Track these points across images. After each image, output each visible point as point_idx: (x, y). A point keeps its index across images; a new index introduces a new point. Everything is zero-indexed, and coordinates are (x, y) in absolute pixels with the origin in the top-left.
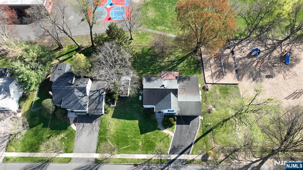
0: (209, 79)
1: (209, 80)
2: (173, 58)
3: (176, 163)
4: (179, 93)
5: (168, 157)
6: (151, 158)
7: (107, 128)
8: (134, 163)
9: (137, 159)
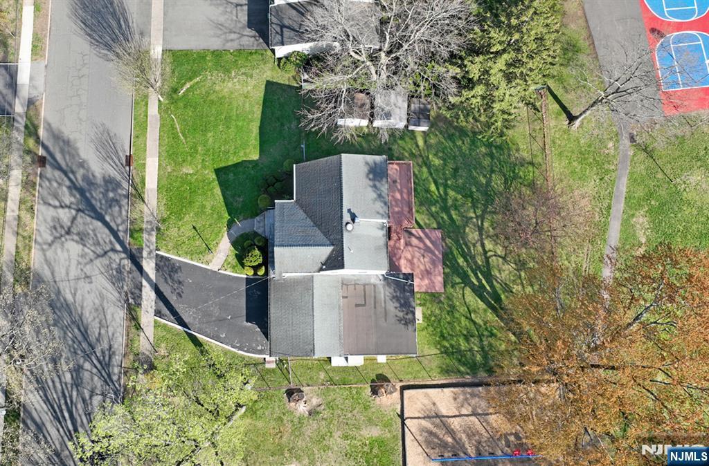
0: (419, 403)
1: (416, 402)
2: (500, 274)
3: (130, 276)
4: (348, 285)
5: (150, 253)
6: (146, 201)
7: (233, 72)
8: (135, 154)
9: (145, 164)
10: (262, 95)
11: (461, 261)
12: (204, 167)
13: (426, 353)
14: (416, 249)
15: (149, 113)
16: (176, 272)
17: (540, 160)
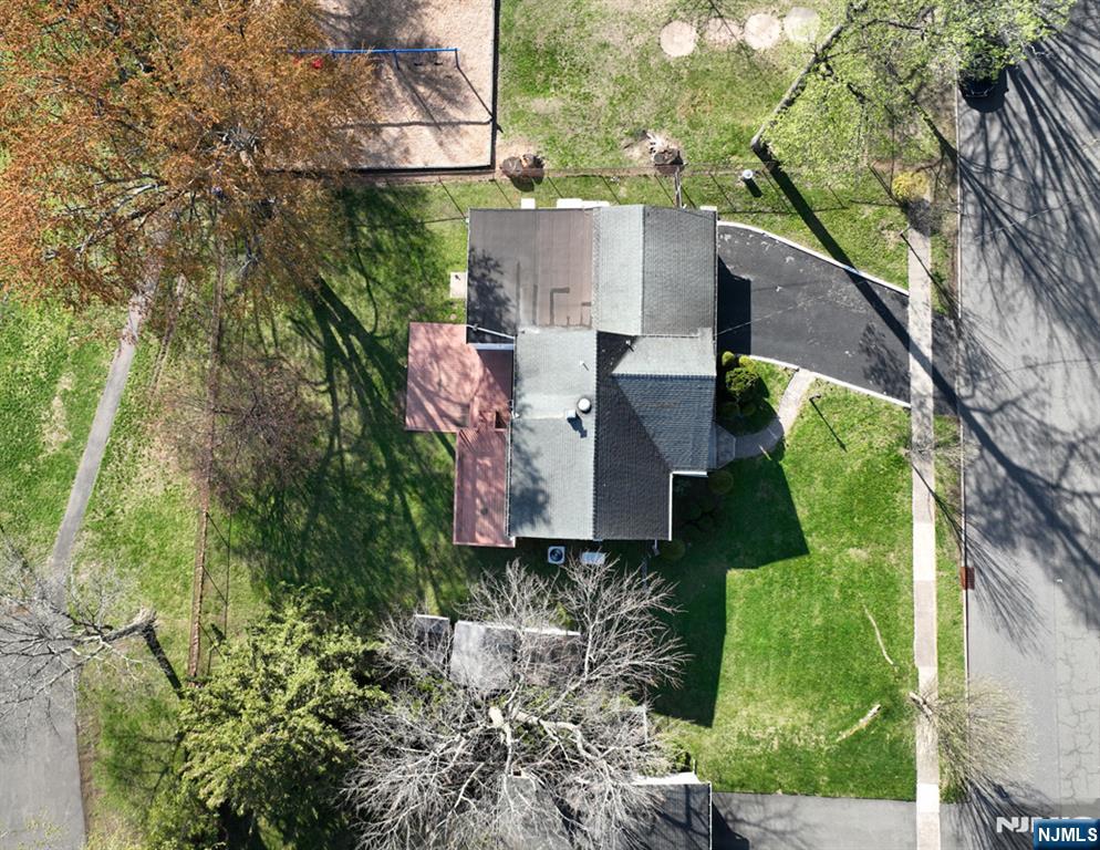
0: (466, 146)
1: (471, 147)
2: (310, 352)
3: (954, 366)
4: (581, 324)
5: (922, 405)
6: (932, 499)
7: (776, 747)
8: (958, 590)
9: (939, 569)
10: (720, 697)
11: (376, 377)
12: (827, 556)
13: (449, 224)
14: (452, 398)
15: (936, 668)
16: (873, 370)
17: (216, 553)
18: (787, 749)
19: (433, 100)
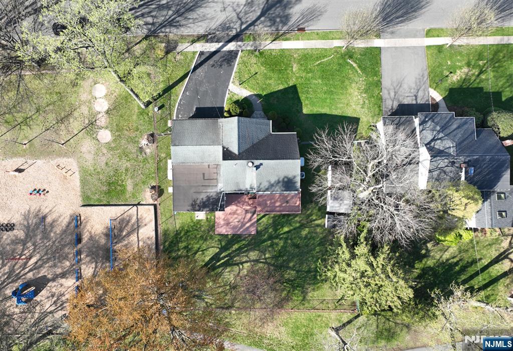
0: (147, 215)
1: (147, 214)
2: (227, 272)
3: (225, 35)
4: (216, 168)
5: (240, 46)
6: (274, 42)
7: (365, 95)
8: (306, 33)
9: (299, 40)
10: (349, 115)
11: (236, 246)
12: (297, 79)
13: (177, 221)
14: (243, 217)
15: (334, 41)
16: (228, 63)
17: (306, 305)
18: (366, 91)
19: (128, 228)
